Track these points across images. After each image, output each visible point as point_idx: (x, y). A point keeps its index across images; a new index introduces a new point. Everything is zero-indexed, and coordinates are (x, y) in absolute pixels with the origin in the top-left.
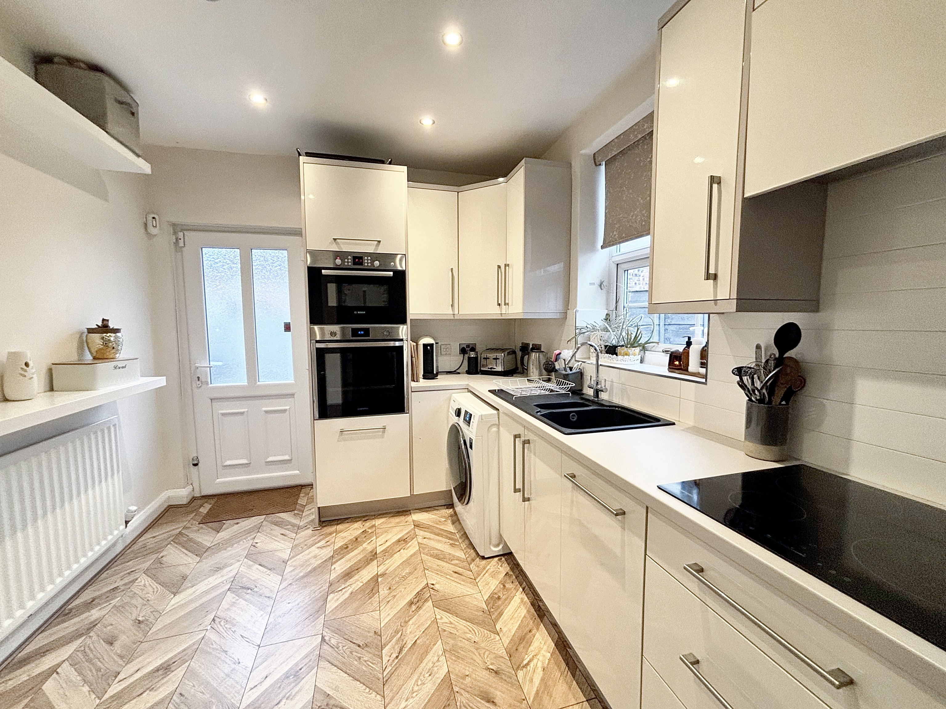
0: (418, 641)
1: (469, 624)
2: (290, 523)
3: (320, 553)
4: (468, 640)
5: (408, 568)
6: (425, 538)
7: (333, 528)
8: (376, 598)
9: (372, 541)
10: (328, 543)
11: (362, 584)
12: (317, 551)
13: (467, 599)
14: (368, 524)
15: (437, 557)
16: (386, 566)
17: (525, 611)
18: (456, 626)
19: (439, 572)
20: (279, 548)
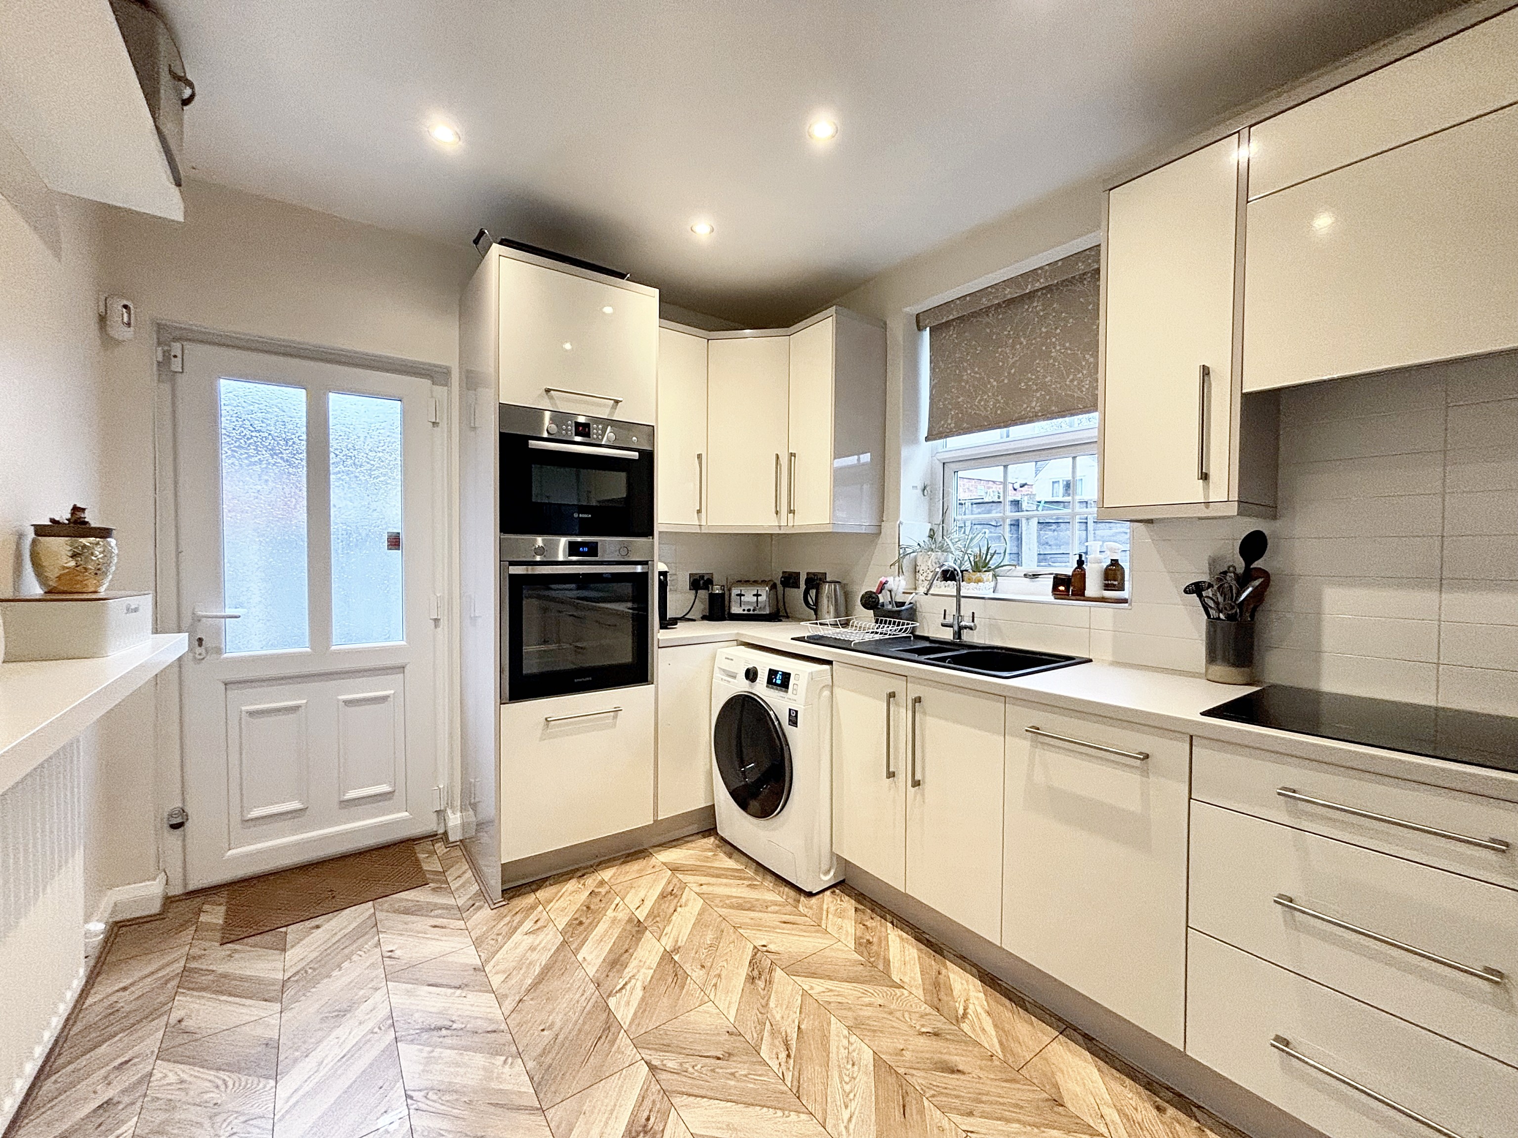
0: (802, 1027)
1: (855, 985)
2: (436, 906)
3: (537, 942)
4: (870, 1005)
5: (709, 932)
6: (701, 885)
7: (530, 899)
8: (690, 985)
9: (617, 905)
10: (539, 924)
11: (653, 971)
12: (530, 939)
13: (827, 952)
14: (591, 881)
15: (740, 907)
16: (672, 936)
17: (915, 951)
18: (838, 992)
19: (758, 926)
20: (449, 950)
